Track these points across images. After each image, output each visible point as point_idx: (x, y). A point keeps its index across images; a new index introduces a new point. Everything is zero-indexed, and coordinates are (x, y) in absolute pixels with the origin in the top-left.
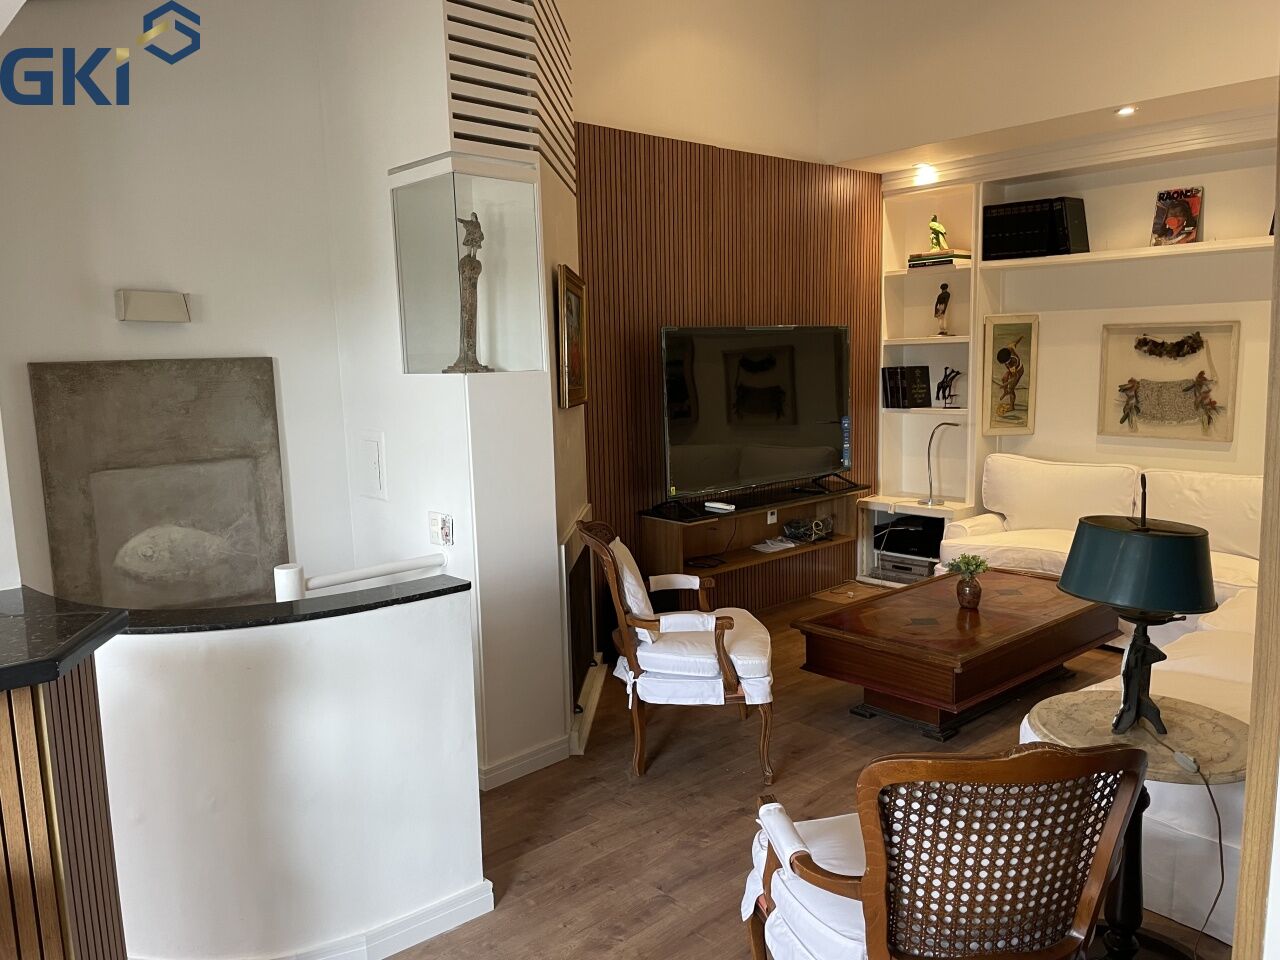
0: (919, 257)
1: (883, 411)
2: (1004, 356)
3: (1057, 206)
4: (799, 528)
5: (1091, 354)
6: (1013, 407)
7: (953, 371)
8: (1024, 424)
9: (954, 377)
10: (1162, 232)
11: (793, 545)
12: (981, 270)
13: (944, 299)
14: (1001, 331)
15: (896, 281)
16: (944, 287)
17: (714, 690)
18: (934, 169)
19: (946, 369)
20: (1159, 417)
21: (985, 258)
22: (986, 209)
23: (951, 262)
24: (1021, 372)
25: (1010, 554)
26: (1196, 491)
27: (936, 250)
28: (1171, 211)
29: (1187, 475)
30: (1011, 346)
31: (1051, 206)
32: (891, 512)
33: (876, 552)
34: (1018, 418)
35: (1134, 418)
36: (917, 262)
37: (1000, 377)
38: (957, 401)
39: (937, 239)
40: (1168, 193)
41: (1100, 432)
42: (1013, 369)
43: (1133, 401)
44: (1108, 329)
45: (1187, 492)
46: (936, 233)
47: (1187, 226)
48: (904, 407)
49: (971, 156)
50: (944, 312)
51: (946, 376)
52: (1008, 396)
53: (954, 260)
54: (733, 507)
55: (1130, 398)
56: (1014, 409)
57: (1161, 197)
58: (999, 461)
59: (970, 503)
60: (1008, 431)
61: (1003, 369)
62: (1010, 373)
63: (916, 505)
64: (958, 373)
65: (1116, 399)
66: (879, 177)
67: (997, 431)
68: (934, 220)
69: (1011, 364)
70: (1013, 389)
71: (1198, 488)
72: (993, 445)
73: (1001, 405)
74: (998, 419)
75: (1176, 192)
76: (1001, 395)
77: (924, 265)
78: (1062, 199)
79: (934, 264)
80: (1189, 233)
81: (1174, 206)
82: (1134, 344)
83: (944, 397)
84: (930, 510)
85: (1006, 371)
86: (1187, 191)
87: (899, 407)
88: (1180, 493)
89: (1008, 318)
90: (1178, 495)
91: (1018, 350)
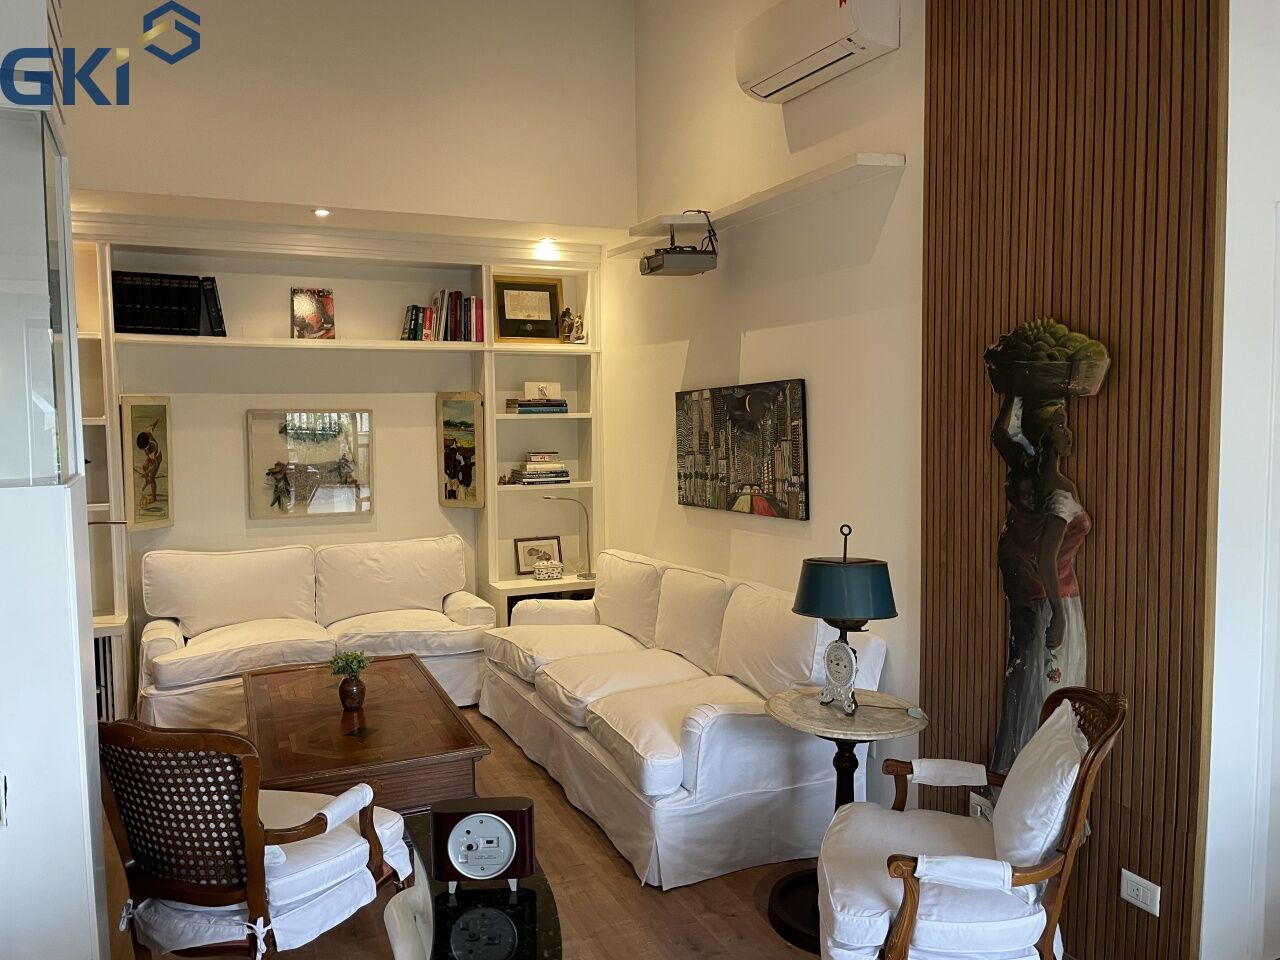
2: (143, 441)
3: (207, 285)
5: (232, 438)
6: (155, 497)
8: (165, 516)
10: (303, 326)
12: (117, 344)
14: (139, 412)
17: (367, 888)
21: (118, 330)
22: (117, 274)
24: (159, 459)
26: (375, 560)
29: (362, 546)
30: (148, 430)
31: (201, 286)
34: (158, 509)
35: (285, 500)
37: (141, 465)
41: (251, 515)
42: (152, 456)
43: (281, 484)
44: (251, 415)
45: (368, 562)
47: (326, 323)
52: (150, 486)
55: (278, 481)
56: (155, 500)
58: (161, 559)
60: (149, 525)
61: (143, 456)
62: (149, 460)
65: (263, 483)
67: (142, 527)
69: (151, 450)
70: (153, 477)
71: (375, 557)
73: (144, 497)
74: (142, 512)
76: (143, 486)
78: (213, 280)
80: (328, 330)
82: (278, 430)
85: (145, 458)
88: (362, 563)
89: (143, 399)
90: (360, 567)
91: (155, 434)
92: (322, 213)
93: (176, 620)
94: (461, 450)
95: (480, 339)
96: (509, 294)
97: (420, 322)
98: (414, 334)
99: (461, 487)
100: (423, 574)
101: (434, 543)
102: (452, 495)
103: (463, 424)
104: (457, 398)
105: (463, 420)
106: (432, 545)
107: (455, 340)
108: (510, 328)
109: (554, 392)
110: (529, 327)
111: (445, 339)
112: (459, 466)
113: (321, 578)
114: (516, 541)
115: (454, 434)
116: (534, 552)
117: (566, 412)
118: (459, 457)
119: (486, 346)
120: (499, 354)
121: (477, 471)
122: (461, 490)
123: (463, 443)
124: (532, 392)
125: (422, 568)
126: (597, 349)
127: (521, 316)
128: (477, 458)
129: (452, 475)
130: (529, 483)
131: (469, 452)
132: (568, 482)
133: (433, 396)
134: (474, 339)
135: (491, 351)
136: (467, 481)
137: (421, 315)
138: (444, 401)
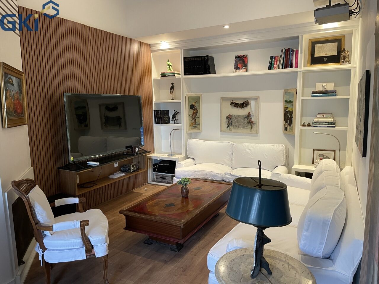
0: (164, 73)
1: (155, 125)
2: (192, 107)
3: (206, 58)
4: (126, 168)
5: (216, 107)
6: (195, 123)
7: (176, 112)
8: (199, 129)
9: (177, 113)
10: (237, 68)
11: (124, 175)
12: (184, 78)
13: (172, 88)
14: (191, 99)
15: (156, 81)
16: (172, 84)
17: (81, 254)
18: (168, 44)
19: (174, 111)
20: (237, 127)
21: (185, 75)
22: (184, 58)
23: (174, 75)
24: (197, 112)
25: (196, 173)
26: (250, 150)
27: (169, 71)
28: (239, 62)
29: (247, 144)
30: (194, 104)
31: (204, 58)
32: (158, 159)
33: (154, 173)
34: (197, 127)
35: (231, 127)
36: (163, 75)
37: (191, 114)
38: (178, 122)
39: (170, 68)
40: (238, 56)
41: (221, 131)
42: (195, 111)
43: (230, 121)
44: (223, 99)
45: (247, 150)
46: (169, 65)
47: (244, 67)
48: (162, 124)
49: (179, 40)
50: (173, 92)
51: (174, 113)
52: (194, 120)
53: (175, 75)
54: (99, 163)
55: (229, 120)
57: (236, 57)
58: (192, 141)
59: (183, 155)
60: (194, 131)
61: (192, 111)
62: (194, 113)
63: (167, 156)
64: (178, 112)
65: (225, 121)
66: (149, 46)
67: (191, 131)
68: (168, 61)
69: (194, 110)
70: (195, 118)
71: (250, 149)
72: (190, 136)
73: (192, 123)
74: (191, 127)
75: (240, 56)
76: (191, 120)
77: (166, 76)
78: (207, 56)
79: (169, 76)
80: (245, 69)
81: (240, 60)
82: (230, 104)
83: (174, 120)
84: (171, 158)
86: (244, 56)
87: (160, 124)
88: (245, 150)
89: (193, 95)
91: (196, 105)
92: (227, 27)
93: (193, 159)
94: (289, 111)
95: (296, 66)
96: (317, 46)
97: (273, 62)
98: (270, 68)
99: (289, 126)
100: (266, 157)
101: (273, 147)
102: (286, 129)
103: (290, 101)
104: (289, 91)
105: (290, 100)
106: (272, 147)
107: (286, 68)
108: (315, 60)
109: (330, 87)
110: (325, 59)
111: (282, 68)
112: (288, 118)
113: (233, 154)
114: (314, 150)
115: (288, 105)
116: (322, 156)
117: (335, 96)
118: (288, 115)
119: (299, 69)
120: (305, 73)
122: (288, 127)
123: (290, 109)
124: (319, 87)
125: (266, 155)
126: (355, 66)
127: (322, 55)
129: (286, 122)
130: (314, 126)
131: (291, 113)
132: (334, 127)
133: (283, 90)
134: (294, 67)
135: (301, 71)
137: (273, 59)
138: (286, 93)
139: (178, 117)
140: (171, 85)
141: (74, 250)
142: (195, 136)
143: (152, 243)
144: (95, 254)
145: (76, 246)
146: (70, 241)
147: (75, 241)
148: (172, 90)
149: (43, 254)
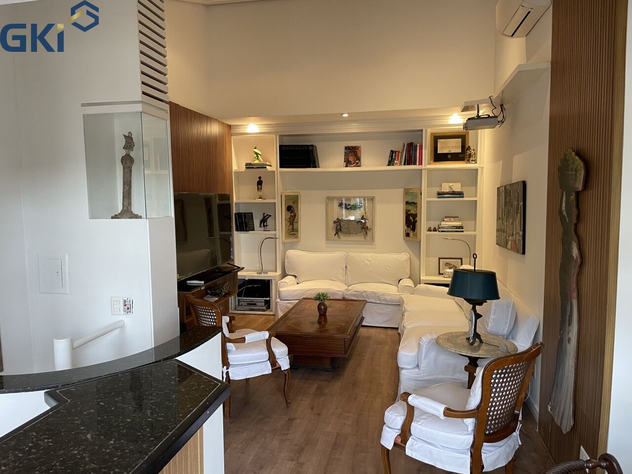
0: (250, 164)
1: (235, 233)
2: (289, 209)
3: (310, 148)
4: (215, 290)
5: (322, 208)
6: (293, 230)
7: (268, 215)
8: (297, 237)
9: (268, 217)
11: (217, 299)
12: (280, 172)
13: (260, 183)
14: (288, 198)
15: (237, 173)
16: (260, 178)
17: (267, 367)
18: (257, 126)
19: (264, 214)
20: (349, 233)
21: (281, 166)
22: (280, 146)
23: (266, 167)
24: (295, 215)
25: (309, 292)
26: (369, 261)
27: (257, 162)
28: (350, 154)
29: (366, 254)
30: (291, 204)
31: (308, 148)
32: (247, 279)
34: (294, 234)
35: (340, 233)
36: (249, 166)
37: (288, 217)
39: (258, 157)
40: (349, 147)
41: (327, 239)
42: (292, 214)
43: (339, 227)
44: (330, 199)
45: (366, 261)
46: (257, 154)
47: (356, 160)
48: (246, 231)
49: (274, 123)
50: (261, 189)
51: (264, 217)
52: (291, 226)
53: (267, 167)
54: (203, 282)
56: (293, 231)
57: (346, 148)
58: (291, 253)
59: (279, 272)
60: (291, 240)
61: (289, 214)
62: (291, 216)
63: (256, 275)
64: (270, 216)
65: (332, 225)
66: (230, 126)
67: (287, 241)
68: (255, 148)
69: (292, 212)
70: (293, 222)
71: (369, 259)
72: (287, 247)
73: (289, 229)
74: (288, 235)
75: (351, 147)
76: (288, 225)
77: (253, 168)
78: (312, 146)
79: (258, 168)
80: (357, 163)
81: (351, 152)
82: (338, 205)
83: (264, 226)
84: (263, 276)
85: (290, 215)
86: (355, 147)
87: (244, 231)
88: (364, 262)
89: (290, 193)
90: (363, 263)
91: (294, 206)
92: (346, 115)
93: (295, 277)
94: (412, 214)
95: (421, 163)
96: (440, 142)
97: (394, 157)
98: (391, 163)
99: (412, 232)
100: (388, 268)
101: (395, 256)
102: (408, 235)
103: (413, 203)
104: (411, 191)
105: (413, 201)
106: (394, 256)
107: (409, 165)
108: (439, 157)
109: (457, 187)
110: (449, 156)
111: (405, 165)
112: (411, 222)
113: (348, 266)
114: (439, 259)
115: (410, 207)
116: (448, 265)
117: (463, 197)
118: (411, 218)
119: (423, 167)
120: (429, 170)
121: (418, 224)
122: (411, 233)
123: (413, 212)
124: (446, 188)
125: (388, 266)
126: (482, 166)
127: (445, 151)
128: (418, 219)
129: (408, 226)
130: (442, 231)
131: (415, 216)
132: (463, 231)
133: (403, 190)
134: (418, 164)
135: (425, 169)
136: (414, 229)
137: (394, 154)
138: (407, 192)
139: (269, 221)
140: (258, 180)
141: (260, 364)
142: (293, 247)
143: (299, 368)
144: (280, 368)
145: (263, 359)
146: (258, 354)
147: (262, 353)
148: (260, 186)
149: (228, 372)
